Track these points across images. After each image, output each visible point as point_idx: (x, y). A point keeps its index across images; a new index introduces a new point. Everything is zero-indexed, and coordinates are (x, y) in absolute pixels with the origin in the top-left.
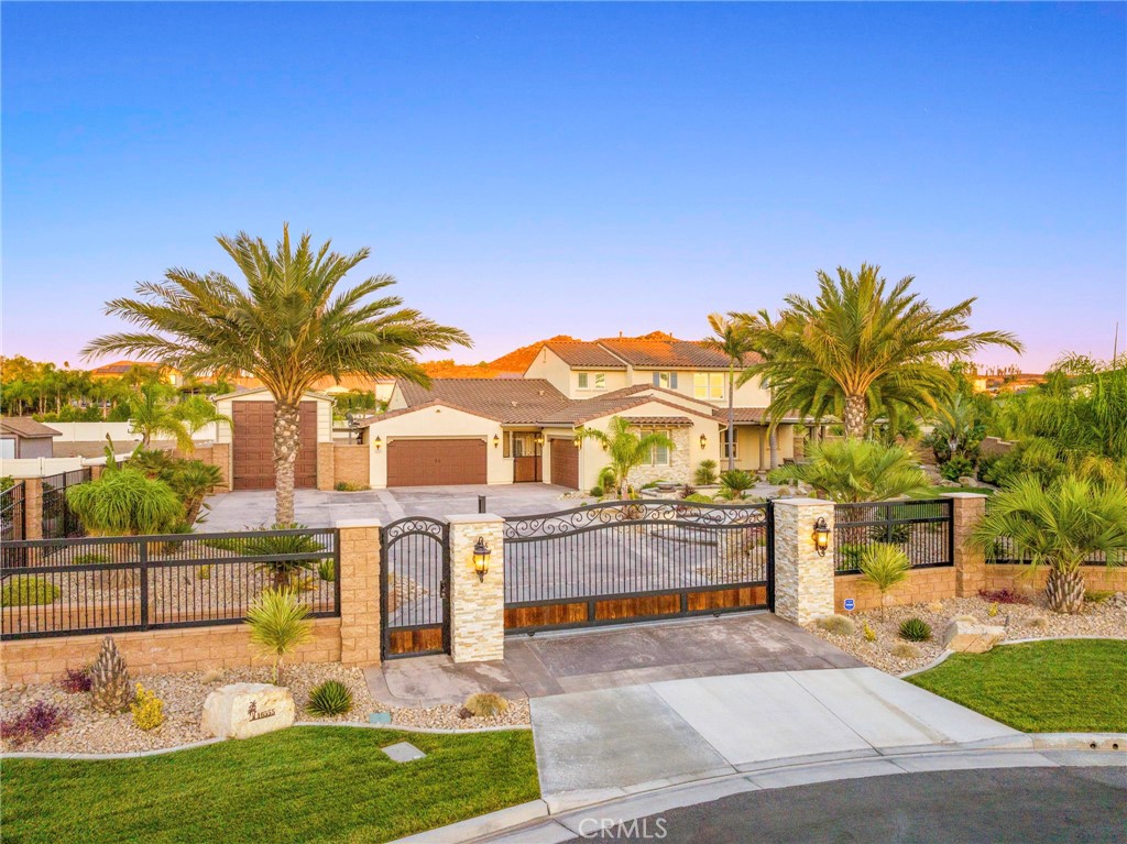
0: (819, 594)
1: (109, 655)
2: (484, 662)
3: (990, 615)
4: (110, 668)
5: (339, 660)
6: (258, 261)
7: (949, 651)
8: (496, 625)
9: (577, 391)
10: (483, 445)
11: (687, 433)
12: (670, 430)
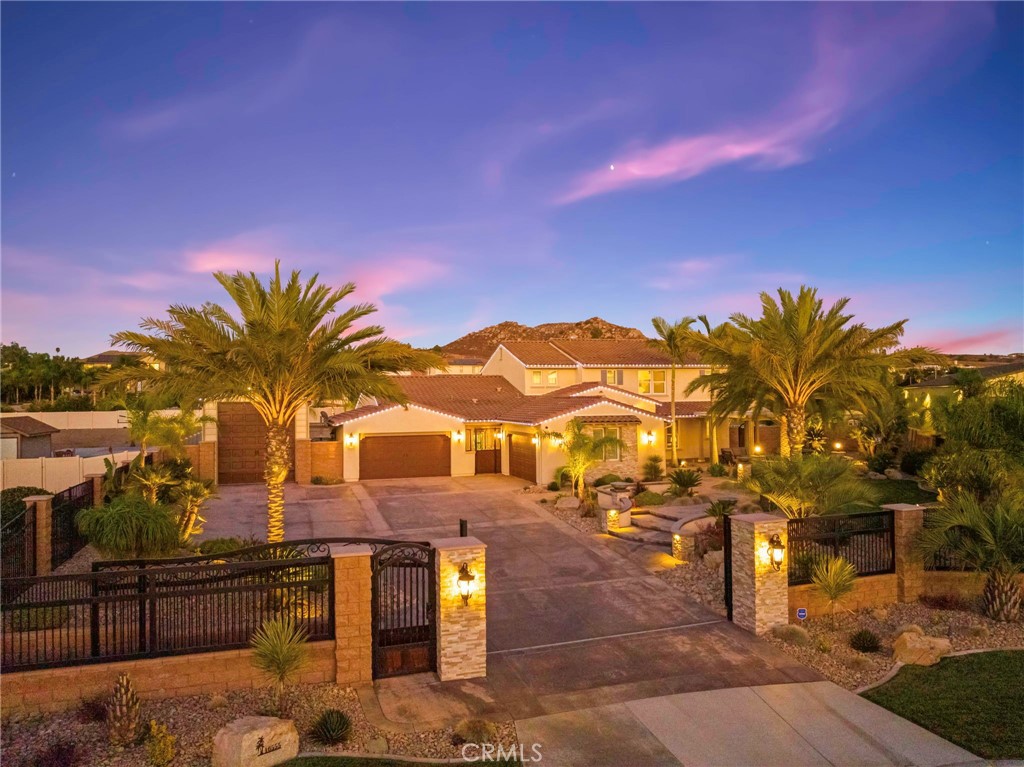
0: (774, 605)
1: (123, 691)
2: (469, 680)
3: (933, 623)
4: (124, 702)
5: (334, 680)
6: (252, 295)
7: (900, 664)
8: (480, 644)
9: (533, 387)
10: (447, 440)
11: (635, 431)
12: (620, 428)
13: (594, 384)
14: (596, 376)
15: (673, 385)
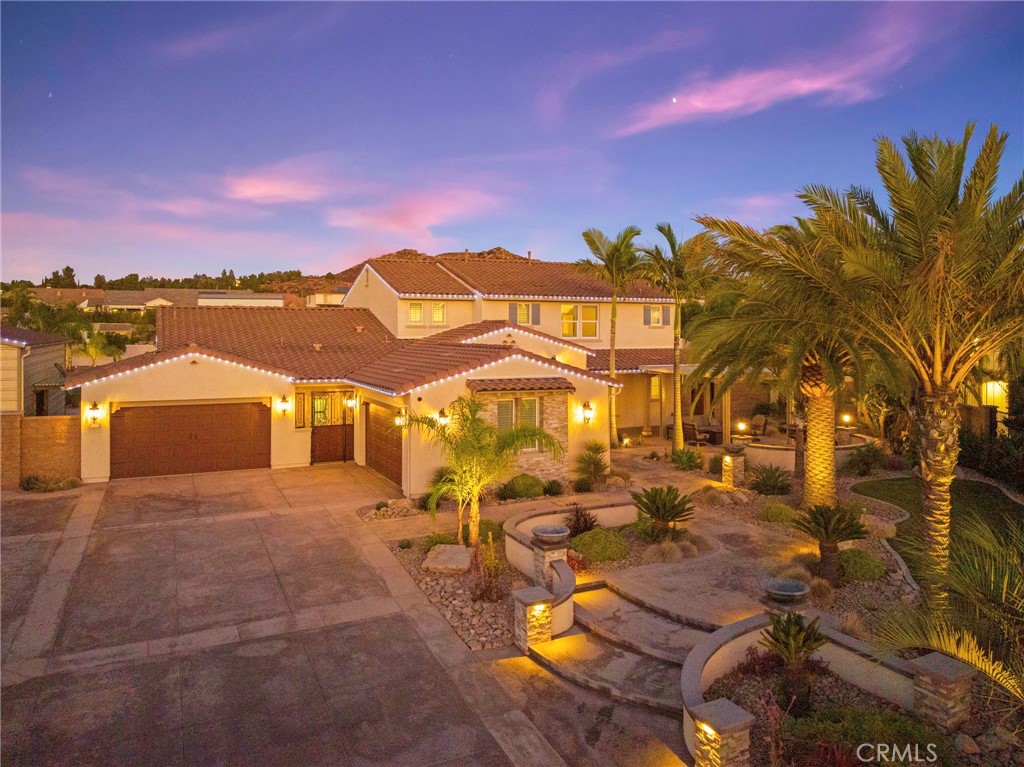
9: (408, 327)
10: (265, 411)
11: (565, 402)
12: (541, 398)
13: (499, 324)
14: (500, 312)
15: (613, 326)
